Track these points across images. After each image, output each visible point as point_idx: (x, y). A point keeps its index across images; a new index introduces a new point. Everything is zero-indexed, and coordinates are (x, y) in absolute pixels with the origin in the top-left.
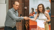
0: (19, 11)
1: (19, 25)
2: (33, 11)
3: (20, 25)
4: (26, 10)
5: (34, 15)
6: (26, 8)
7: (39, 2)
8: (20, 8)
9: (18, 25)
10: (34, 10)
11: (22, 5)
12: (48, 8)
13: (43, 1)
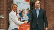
0: (4, 11)
1: (4, 24)
4: (9, 11)
6: (9, 9)
9: (3, 24)
12: (28, 10)
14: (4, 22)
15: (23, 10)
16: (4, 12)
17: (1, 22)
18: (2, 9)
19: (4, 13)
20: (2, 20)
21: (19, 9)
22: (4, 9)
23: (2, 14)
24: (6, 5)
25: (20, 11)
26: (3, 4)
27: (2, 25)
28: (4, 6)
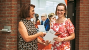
0: (12, 18)
1: (12, 44)
2: (37, 19)
3: (14, 44)
5: (38, 26)
7: (47, 4)
8: (13, 14)
9: (9, 44)
10: (38, 17)
11: (18, 8)
13: (54, 2)
14: (11, 41)
15: (51, 16)
16: (11, 20)
17: (6, 41)
18: (8, 13)
19: (11, 23)
20: (7, 36)
21: (43, 14)
22: (12, 13)
23: (8, 23)
24: (15, 6)
25: (45, 19)
26: (9, 3)
27: (7, 46)
28: (11, 7)
